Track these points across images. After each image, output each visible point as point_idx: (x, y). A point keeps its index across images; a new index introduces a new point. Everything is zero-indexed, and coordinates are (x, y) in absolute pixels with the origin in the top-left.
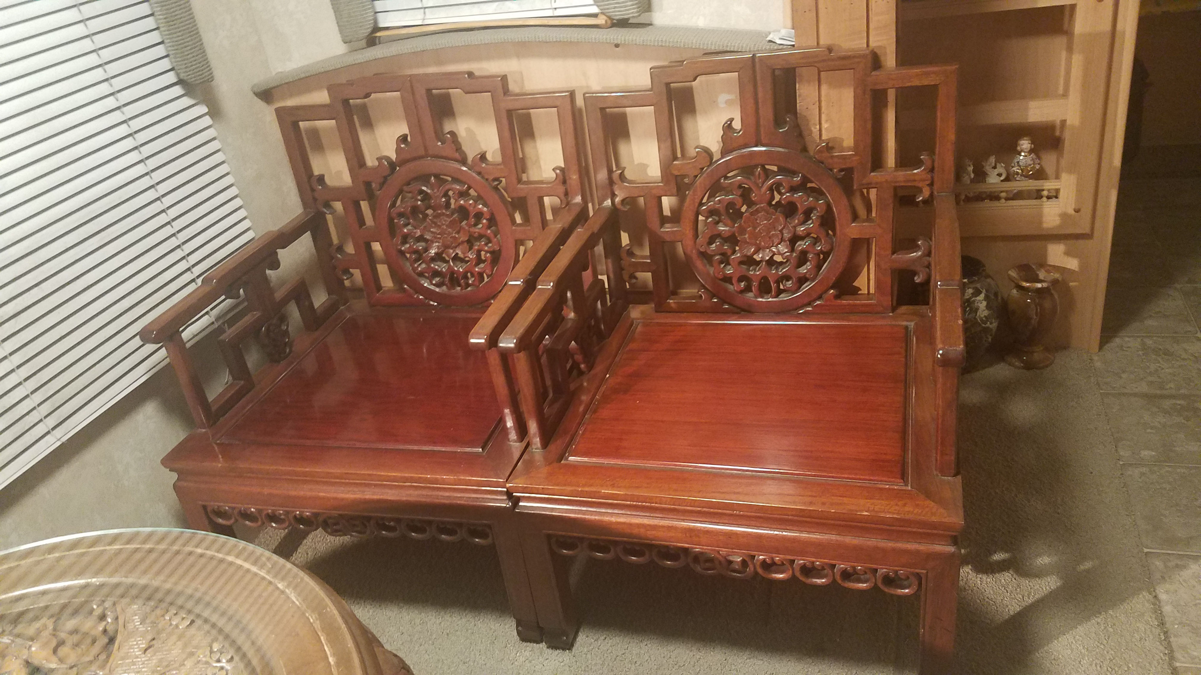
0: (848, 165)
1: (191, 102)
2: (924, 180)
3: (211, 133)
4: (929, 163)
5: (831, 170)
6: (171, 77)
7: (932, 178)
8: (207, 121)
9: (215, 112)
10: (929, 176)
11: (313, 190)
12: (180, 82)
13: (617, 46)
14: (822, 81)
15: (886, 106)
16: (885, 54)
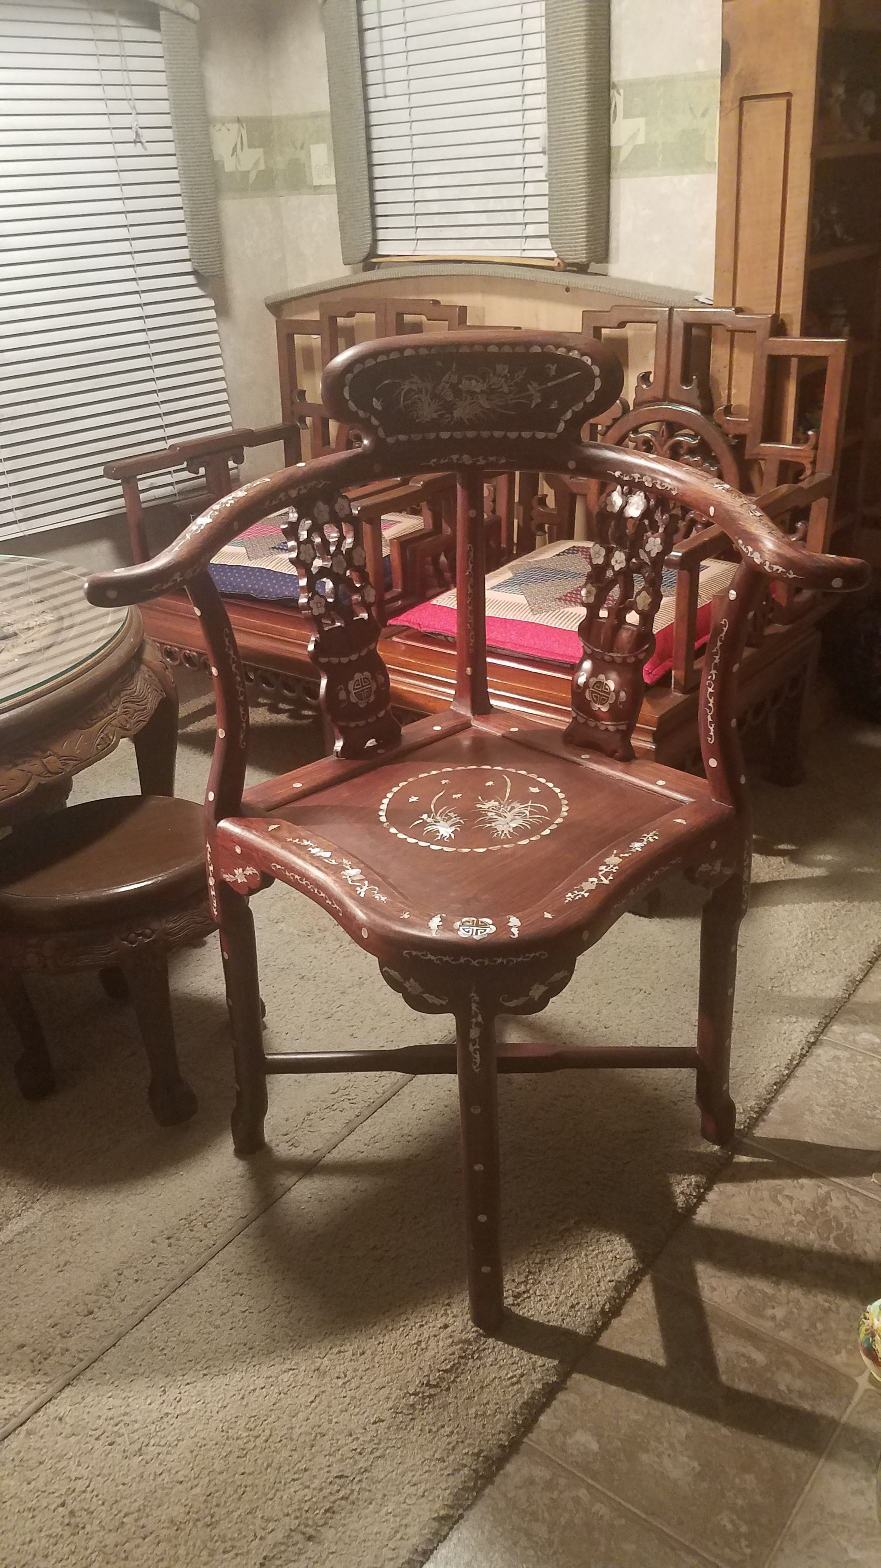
0: (743, 432)
1: (201, 293)
2: (806, 457)
3: (213, 326)
4: (812, 441)
5: (727, 436)
6: (187, 267)
7: (815, 456)
8: (212, 314)
9: (223, 309)
10: (812, 455)
11: (293, 403)
12: (194, 273)
13: (567, 290)
14: (735, 343)
15: (788, 376)
16: (792, 323)
